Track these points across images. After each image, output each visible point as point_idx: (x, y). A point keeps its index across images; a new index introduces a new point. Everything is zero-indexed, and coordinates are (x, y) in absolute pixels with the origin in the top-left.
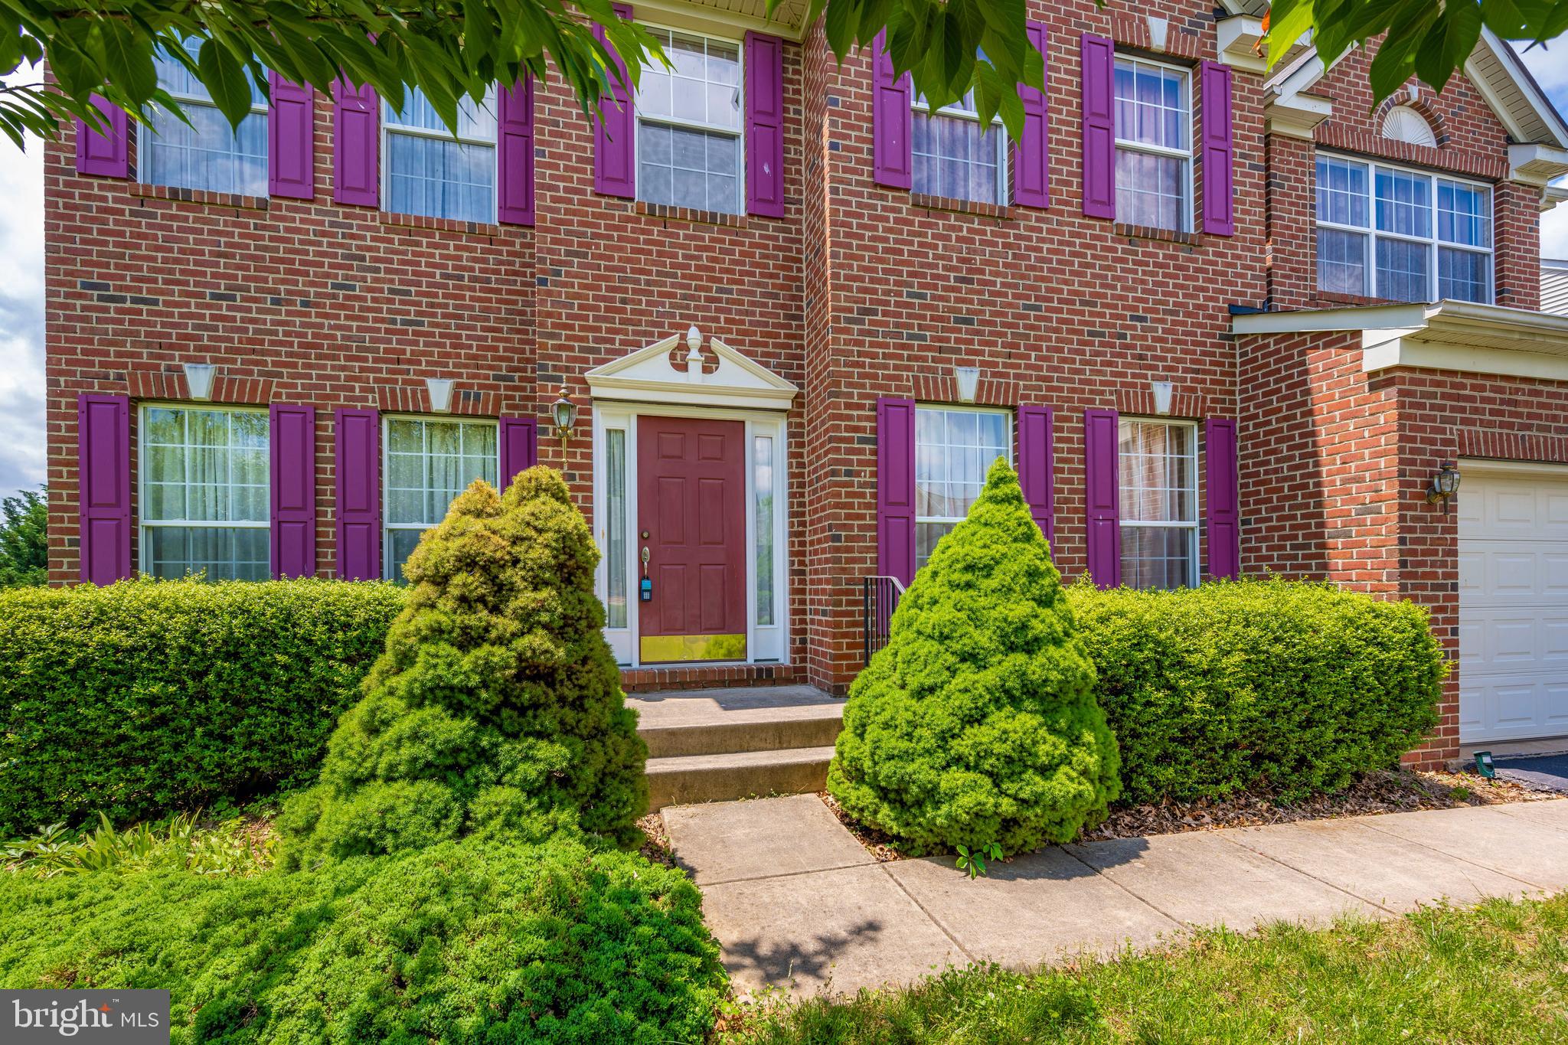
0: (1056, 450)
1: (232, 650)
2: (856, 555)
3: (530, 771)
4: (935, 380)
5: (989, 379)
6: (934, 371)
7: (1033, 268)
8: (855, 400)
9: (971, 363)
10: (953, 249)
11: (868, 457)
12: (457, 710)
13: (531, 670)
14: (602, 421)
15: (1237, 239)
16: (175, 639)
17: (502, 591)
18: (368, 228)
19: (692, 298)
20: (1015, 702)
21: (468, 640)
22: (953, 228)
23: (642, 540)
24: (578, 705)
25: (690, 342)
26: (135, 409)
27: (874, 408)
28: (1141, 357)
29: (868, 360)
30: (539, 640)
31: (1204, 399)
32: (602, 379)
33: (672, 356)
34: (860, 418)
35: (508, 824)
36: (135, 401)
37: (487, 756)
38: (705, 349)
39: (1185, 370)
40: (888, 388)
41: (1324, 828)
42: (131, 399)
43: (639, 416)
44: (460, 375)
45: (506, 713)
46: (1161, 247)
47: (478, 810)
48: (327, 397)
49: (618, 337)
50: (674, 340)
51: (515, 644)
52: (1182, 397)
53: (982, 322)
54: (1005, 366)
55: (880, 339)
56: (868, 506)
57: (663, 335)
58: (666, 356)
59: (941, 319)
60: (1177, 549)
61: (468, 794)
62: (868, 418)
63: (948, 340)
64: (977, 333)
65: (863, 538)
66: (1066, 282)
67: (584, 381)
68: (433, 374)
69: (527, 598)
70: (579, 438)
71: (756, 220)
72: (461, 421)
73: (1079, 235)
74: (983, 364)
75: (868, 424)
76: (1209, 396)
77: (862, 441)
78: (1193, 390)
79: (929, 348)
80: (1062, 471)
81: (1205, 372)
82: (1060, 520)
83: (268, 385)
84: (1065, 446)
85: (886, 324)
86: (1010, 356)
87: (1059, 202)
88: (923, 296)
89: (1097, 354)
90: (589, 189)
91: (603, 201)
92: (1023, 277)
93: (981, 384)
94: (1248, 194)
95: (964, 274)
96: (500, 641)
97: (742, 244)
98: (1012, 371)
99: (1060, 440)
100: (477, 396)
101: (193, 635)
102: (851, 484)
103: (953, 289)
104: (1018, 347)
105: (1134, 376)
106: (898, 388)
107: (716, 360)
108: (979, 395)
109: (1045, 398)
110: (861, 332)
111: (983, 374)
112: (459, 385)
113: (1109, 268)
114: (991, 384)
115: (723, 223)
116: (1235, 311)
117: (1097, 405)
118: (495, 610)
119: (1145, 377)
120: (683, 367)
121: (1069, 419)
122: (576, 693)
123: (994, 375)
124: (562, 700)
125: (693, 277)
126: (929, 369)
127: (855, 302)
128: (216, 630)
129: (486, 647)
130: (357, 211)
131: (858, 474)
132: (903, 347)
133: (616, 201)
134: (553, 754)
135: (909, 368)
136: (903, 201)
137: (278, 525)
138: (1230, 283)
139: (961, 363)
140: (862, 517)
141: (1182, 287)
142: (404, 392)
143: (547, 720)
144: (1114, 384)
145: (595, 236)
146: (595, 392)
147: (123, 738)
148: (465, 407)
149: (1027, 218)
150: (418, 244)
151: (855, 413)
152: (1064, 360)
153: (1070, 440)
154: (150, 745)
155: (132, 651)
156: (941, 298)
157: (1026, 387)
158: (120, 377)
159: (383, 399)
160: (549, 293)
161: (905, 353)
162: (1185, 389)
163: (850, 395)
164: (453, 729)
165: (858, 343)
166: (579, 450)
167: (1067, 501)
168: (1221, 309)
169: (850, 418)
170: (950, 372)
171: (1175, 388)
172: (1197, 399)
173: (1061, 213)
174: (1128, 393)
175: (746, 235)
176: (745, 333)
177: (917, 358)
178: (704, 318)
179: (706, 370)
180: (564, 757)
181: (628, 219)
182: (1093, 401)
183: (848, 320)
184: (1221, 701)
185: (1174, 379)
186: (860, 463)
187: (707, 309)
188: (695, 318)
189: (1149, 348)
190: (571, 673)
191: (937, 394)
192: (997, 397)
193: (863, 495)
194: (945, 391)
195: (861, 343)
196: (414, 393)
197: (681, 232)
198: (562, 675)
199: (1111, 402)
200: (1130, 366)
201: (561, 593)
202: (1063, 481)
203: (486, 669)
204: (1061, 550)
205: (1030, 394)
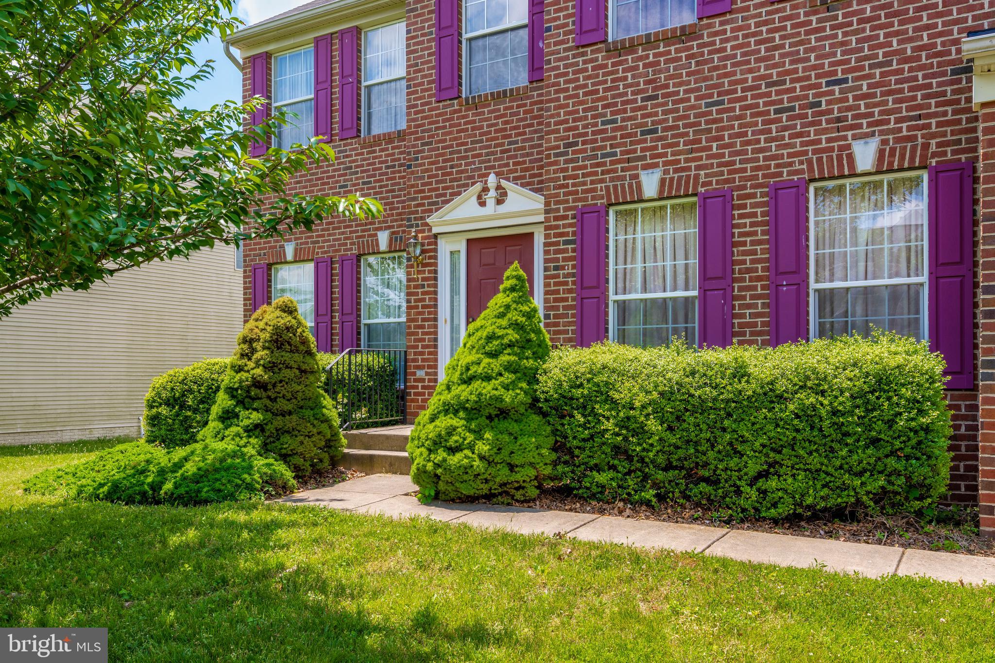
0: (738, 226)
2: (561, 328)
4: (623, 186)
5: (671, 175)
6: (623, 178)
7: (716, 68)
8: (562, 213)
9: (656, 165)
10: (640, 76)
11: (570, 254)
13: (257, 384)
14: (444, 248)
17: (254, 351)
18: (353, 149)
19: (493, 153)
21: (239, 369)
22: (641, 58)
24: (274, 400)
25: (489, 185)
26: (270, 269)
27: (574, 217)
28: (838, 120)
29: (571, 181)
30: (259, 371)
31: (925, 146)
32: (438, 222)
33: (479, 197)
34: (564, 226)
36: (270, 265)
38: (499, 187)
39: (898, 121)
40: (586, 199)
42: (268, 264)
43: (468, 241)
44: (393, 227)
45: (247, 400)
48: (337, 251)
49: (448, 191)
50: (478, 187)
51: (252, 372)
52: (893, 151)
53: (665, 129)
54: (687, 160)
55: (581, 163)
56: (570, 291)
57: (473, 184)
58: (474, 198)
59: (629, 135)
62: (570, 225)
63: (635, 151)
64: (661, 139)
65: (566, 316)
66: (751, 71)
67: (427, 224)
68: (380, 229)
69: (259, 354)
70: (427, 261)
71: (535, 85)
72: (395, 255)
74: (665, 164)
75: (570, 230)
76: (933, 142)
77: (566, 242)
78: (911, 139)
79: (619, 161)
80: (744, 244)
81: (928, 116)
82: (741, 289)
83: (314, 248)
84: (748, 221)
85: (585, 151)
86: (692, 151)
88: (615, 121)
89: (784, 128)
90: (433, 99)
91: (441, 104)
92: (706, 79)
93: (663, 181)
95: (650, 93)
96: (248, 371)
97: (525, 105)
98: (693, 164)
99: (741, 216)
100: (401, 237)
102: (558, 276)
103: (640, 108)
104: (699, 141)
105: (829, 140)
106: (593, 198)
107: (505, 194)
108: (661, 190)
109: (727, 181)
111: (666, 172)
112: (393, 233)
113: (801, 43)
114: (672, 179)
115: (518, 94)
117: (785, 177)
118: (250, 359)
119: (845, 138)
120: (483, 204)
121: (752, 196)
122: (275, 395)
123: (676, 171)
124: (269, 397)
125: (493, 139)
126: (619, 178)
127: (562, 140)
129: (242, 373)
130: (349, 141)
131: (563, 268)
132: (598, 165)
133: (448, 102)
135: (602, 181)
136: (601, 51)
137: (317, 324)
139: (645, 167)
140: (566, 300)
142: (368, 241)
143: (259, 404)
144: (806, 153)
145: (437, 129)
146: (435, 230)
148: (395, 247)
149: (711, 25)
150: (375, 151)
151: (561, 223)
152: (748, 143)
153: (753, 215)
156: (630, 119)
157: (706, 175)
158: (265, 254)
159: (359, 248)
160: (412, 173)
161: (599, 169)
162: (897, 141)
163: (558, 210)
165: (564, 170)
166: (427, 269)
167: (749, 271)
169: (557, 227)
170: (636, 176)
171: (884, 142)
172: (914, 149)
174: (820, 160)
175: (528, 98)
176: (526, 170)
177: (608, 172)
178: (500, 166)
179: (499, 202)
180: (259, 419)
181: (455, 112)
182: (780, 174)
183: (556, 155)
185: (881, 133)
186: (565, 259)
187: (501, 159)
188: (493, 167)
189: (849, 109)
191: (624, 196)
192: (678, 189)
193: (566, 283)
194: (632, 193)
196: (372, 241)
197: (486, 110)
198: (270, 387)
199: (802, 172)
200: (825, 131)
201: (272, 352)
202: (745, 253)
203: (241, 381)
204: (743, 316)
205: (711, 181)
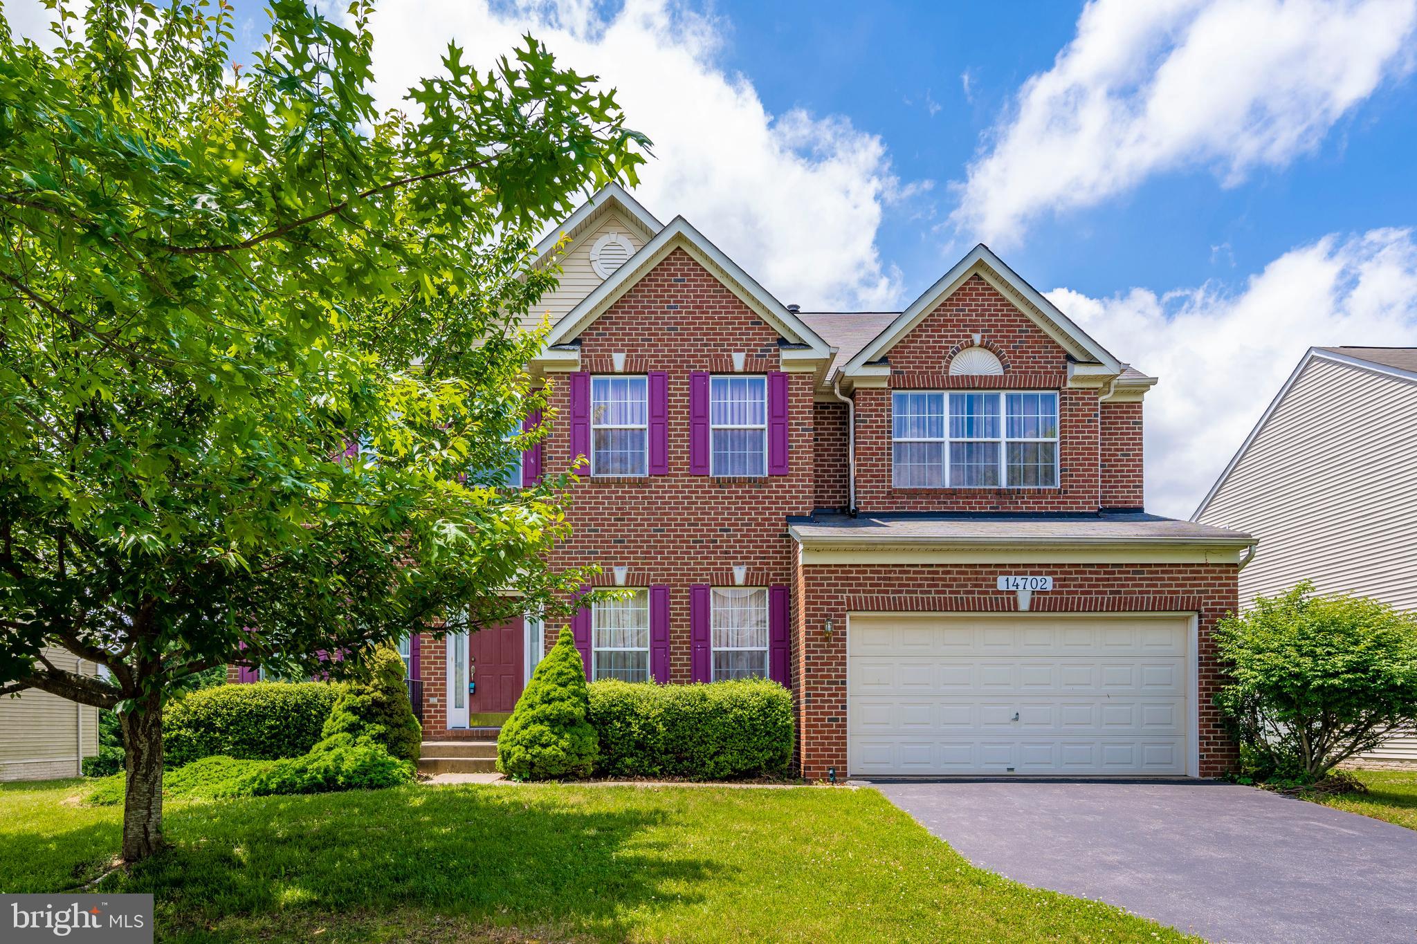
0: (673, 608)
1: (297, 708)
3: (374, 732)
4: (603, 575)
5: (633, 571)
7: (659, 508)
9: (623, 564)
10: (613, 503)
12: (355, 713)
13: (375, 702)
15: (792, 475)
16: (279, 703)
21: (358, 694)
22: (613, 492)
23: (471, 662)
28: (726, 552)
29: (567, 567)
30: (378, 694)
31: (768, 575)
35: (365, 744)
37: (363, 728)
39: (756, 558)
45: (368, 715)
46: (740, 487)
47: (358, 740)
52: (753, 573)
53: (629, 541)
54: (642, 563)
55: (573, 555)
59: (606, 542)
61: (356, 736)
63: (610, 552)
64: (626, 547)
66: (679, 514)
73: (687, 486)
74: (630, 564)
75: (567, 600)
76: (771, 573)
78: (761, 569)
79: (600, 558)
80: (677, 620)
81: (769, 558)
82: (674, 648)
84: (678, 606)
85: (576, 547)
86: (645, 558)
87: (676, 469)
88: (597, 531)
89: (698, 553)
92: (653, 514)
93: (628, 575)
94: (801, 447)
95: (620, 516)
98: (646, 566)
99: (675, 603)
101: (285, 702)
103: (613, 525)
104: (650, 553)
105: (721, 563)
108: (627, 581)
109: (666, 580)
110: (564, 553)
111: (630, 569)
113: (706, 503)
114: (634, 574)
116: (792, 519)
117: (698, 582)
119: (729, 563)
121: (681, 591)
123: (636, 569)
124: (386, 713)
128: (291, 700)
132: (586, 558)
134: (380, 728)
136: (586, 481)
138: (787, 503)
139: (617, 564)
141: (754, 509)
143: (379, 719)
144: (709, 569)
149: (656, 481)
151: (560, 595)
152: (678, 558)
153: (681, 603)
155: (265, 708)
156: (607, 530)
157: (654, 575)
161: (587, 561)
162: (755, 569)
164: (353, 718)
167: (679, 637)
168: (780, 519)
170: (611, 570)
171: (748, 569)
172: (763, 574)
173: (677, 475)
174: (717, 574)
180: (382, 730)
182: (696, 580)
183: (557, 547)
185: (747, 563)
189: (731, 547)
191: (603, 582)
192: (638, 581)
194: (608, 580)
195: (563, 558)
199: (706, 580)
200: (719, 558)
202: (677, 626)
203: (363, 702)
204: (676, 665)
205: (657, 579)
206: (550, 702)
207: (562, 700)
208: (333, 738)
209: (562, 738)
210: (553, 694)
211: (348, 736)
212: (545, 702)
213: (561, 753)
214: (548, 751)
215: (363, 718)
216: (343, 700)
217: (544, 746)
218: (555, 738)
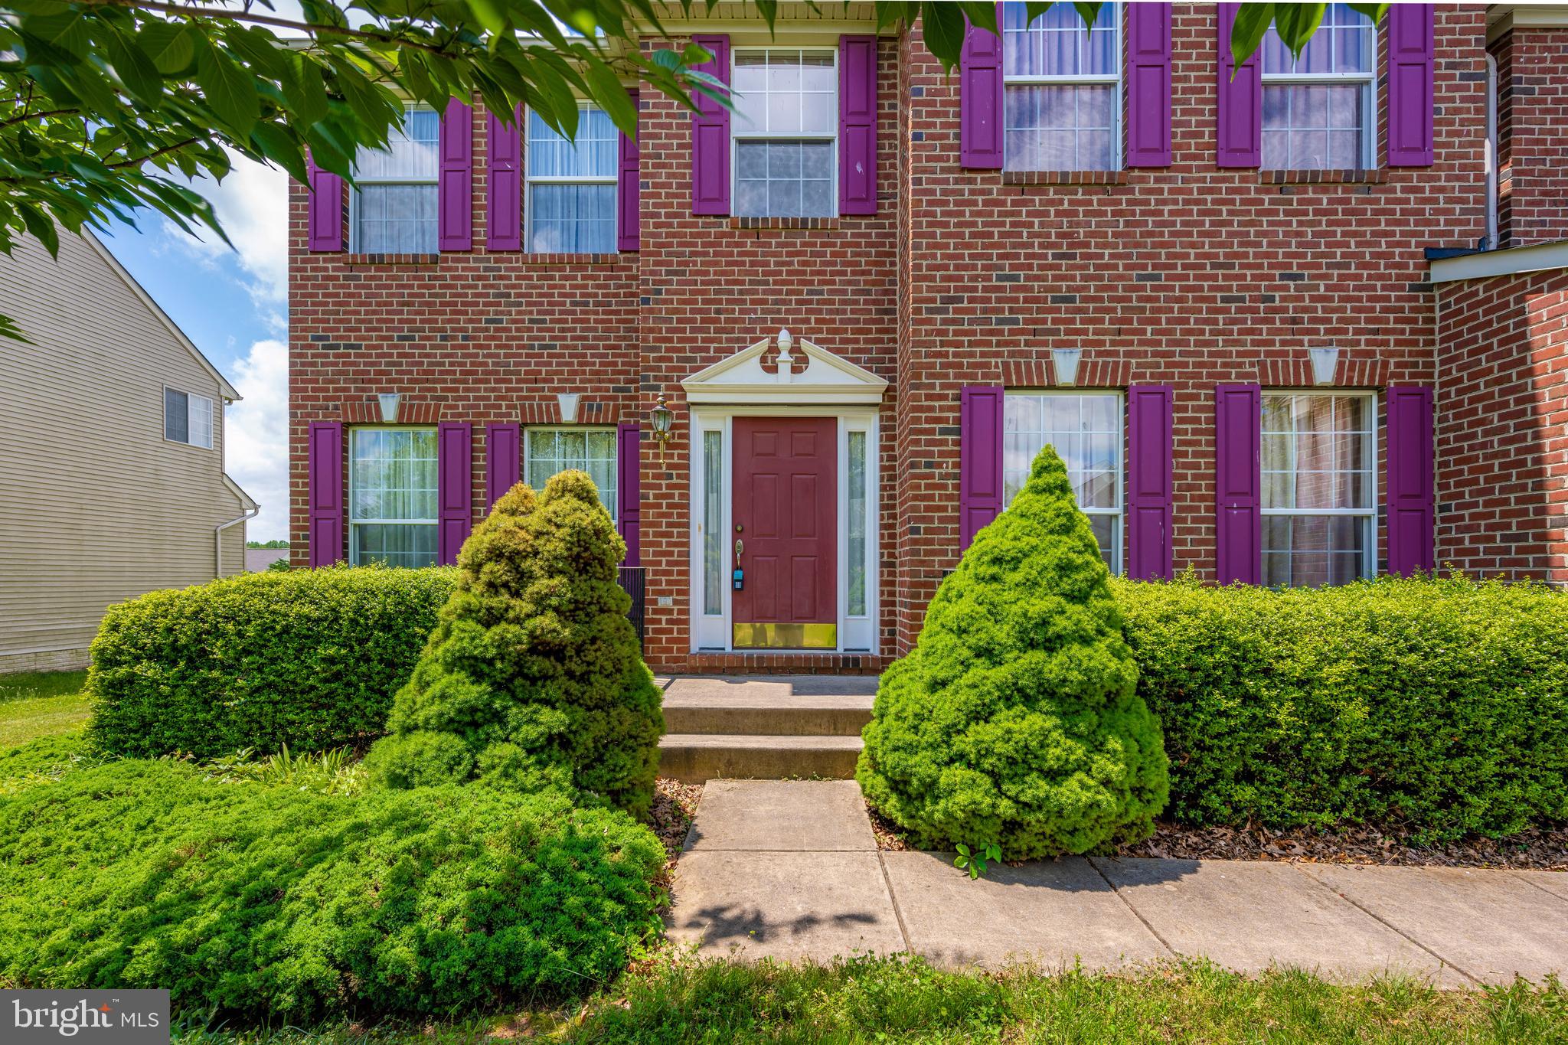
0: (1178, 432)
1: (386, 624)
2: (937, 547)
3: (530, 732)
4: (1028, 365)
5: (1093, 359)
6: (1028, 355)
7: (1151, 234)
8: (938, 391)
9: (1073, 344)
10: (1051, 225)
11: (951, 448)
12: (478, 677)
13: (540, 646)
14: (699, 424)
15: (1439, 168)
16: (346, 613)
17: (524, 577)
18: (513, 269)
19: (784, 302)
20: (1029, 701)
21: (491, 618)
22: (1052, 202)
23: (736, 534)
24: (584, 679)
25: (781, 345)
26: (346, 432)
27: (957, 398)
28: (1294, 321)
29: (951, 350)
30: (547, 621)
31: (1385, 364)
32: (697, 386)
33: (763, 360)
34: (942, 409)
35: (506, 775)
36: (346, 426)
37: (499, 717)
38: (795, 350)
39: (1357, 332)
40: (974, 376)
41: (1460, 877)
42: (343, 424)
43: (735, 419)
44: (585, 389)
45: (518, 681)
46: (1325, 191)
47: (484, 760)
48: (481, 415)
49: (712, 346)
50: (764, 344)
51: (530, 624)
52: (1352, 364)
53: (1085, 299)
54: (1113, 343)
55: (966, 327)
56: (949, 498)
57: (754, 341)
58: (757, 359)
59: (1036, 300)
60: (1350, 541)
61: (478, 747)
62: (951, 409)
63: (1044, 321)
64: (1079, 310)
65: (944, 531)
66: (1193, 245)
67: (680, 388)
68: (563, 390)
69: (542, 585)
70: (677, 441)
71: (848, 220)
72: (588, 430)
73: (1210, 191)
74: (1085, 343)
75: (951, 415)
76: (1392, 361)
77: (943, 432)
78: (1371, 354)
79: (1022, 332)
80: (1185, 454)
81: (1387, 332)
82: (1180, 509)
83: (438, 407)
84: (1189, 427)
85: (973, 311)
86: (1119, 332)
87: (1184, 157)
88: (1016, 278)
89: (1234, 321)
90: (687, 212)
91: (700, 220)
92: (1137, 245)
93: (1083, 366)
94: (1457, 111)
95: (1064, 250)
96: (518, 620)
97: (834, 245)
98: (1122, 349)
99: (1181, 421)
100: (599, 407)
101: (359, 610)
102: (932, 476)
103: (1051, 267)
104: (1130, 321)
105: (1283, 343)
106: (985, 376)
107: (806, 360)
108: (1081, 376)
109: (1163, 375)
110: (944, 322)
111: (1085, 354)
112: (584, 398)
113: (1251, 223)
114: (1095, 365)
115: (815, 227)
116: (1433, 255)
117: (1233, 379)
118: (517, 594)
119: (1301, 343)
120: (773, 369)
121: (1195, 398)
122: (584, 668)
123: (1099, 354)
124: (570, 674)
125: (784, 283)
126: (1021, 354)
127: (938, 292)
128: (375, 607)
129: (504, 625)
130: (505, 255)
131: (939, 465)
132: (991, 332)
133: (712, 220)
134: (553, 719)
135: (997, 355)
136: (995, 181)
137: (444, 521)
138: (1428, 222)
139: (1059, 344)
140: (944, 509)
141: (1355, 234)
142: (540, 406)
143: (551, 690)
144: (1257, 354)
145: (693, 254)
146: (691, 398)
147: (312, 688)
148: (589, 418)
149: (1142, 180)
150: (552, 278)
151: (937, 404)
152: (1190, 332)
153: (1197, 420)
154: (331, 694)
155: (318, 621)
156: (1037, 278)
157: (1139, 365)
158: (336, 408)
159: (523, 414)
160: (651, 311)
161: (994, 339)
162: (1356, 354)
163: (932, 386)
164: (472, 692)
165: (940, 333)
166: (676, 452)
167: (1190, 488)
168: (1412, 256)
169: (931, 409)
170: (1047, 355)
171: (1342, 354)
172: (1374, 365)
173: (1188, 169)
174: (1274, 364)
175: (838, 236)
176: (836, 331)
177: (1007, 343)
178: (795, 321)
179: (796, 370)
180: (562, 723)
181: (723, 235)
182: (1228, 375)
183: (930, 311)
184: (1324, 718)
185: (1340, 343)
186: (941, 454)
187: (797, 311)
188: (785, 321)
189: (1305, 310)
190: (579, 650)
191: (1030, 378)
192: (1103, 377)
193: (944, 487)
194: (1040, 375)
195: (945, 333)
196: (548, 407)
197: (773, 241)
198: (570, 652)
199: (1252, 375)
200: (1278, 332)
201: (572, 581)
202: (1186, 466)
203: (502, 643)
204: (1183, 542)
205: (1144, 372)
206: (1051, 645)
207: (1086, 641)
208: (416, 740)
209: (1099, 748)
210: (1061, 624)
211: (457, 743)
212: (1032, 645)
213: (1106, 797)
214: (1072, 791)
215: (500, 687)
216: (447, 634)
217: (1055, 776)
218: (1080, 751)
